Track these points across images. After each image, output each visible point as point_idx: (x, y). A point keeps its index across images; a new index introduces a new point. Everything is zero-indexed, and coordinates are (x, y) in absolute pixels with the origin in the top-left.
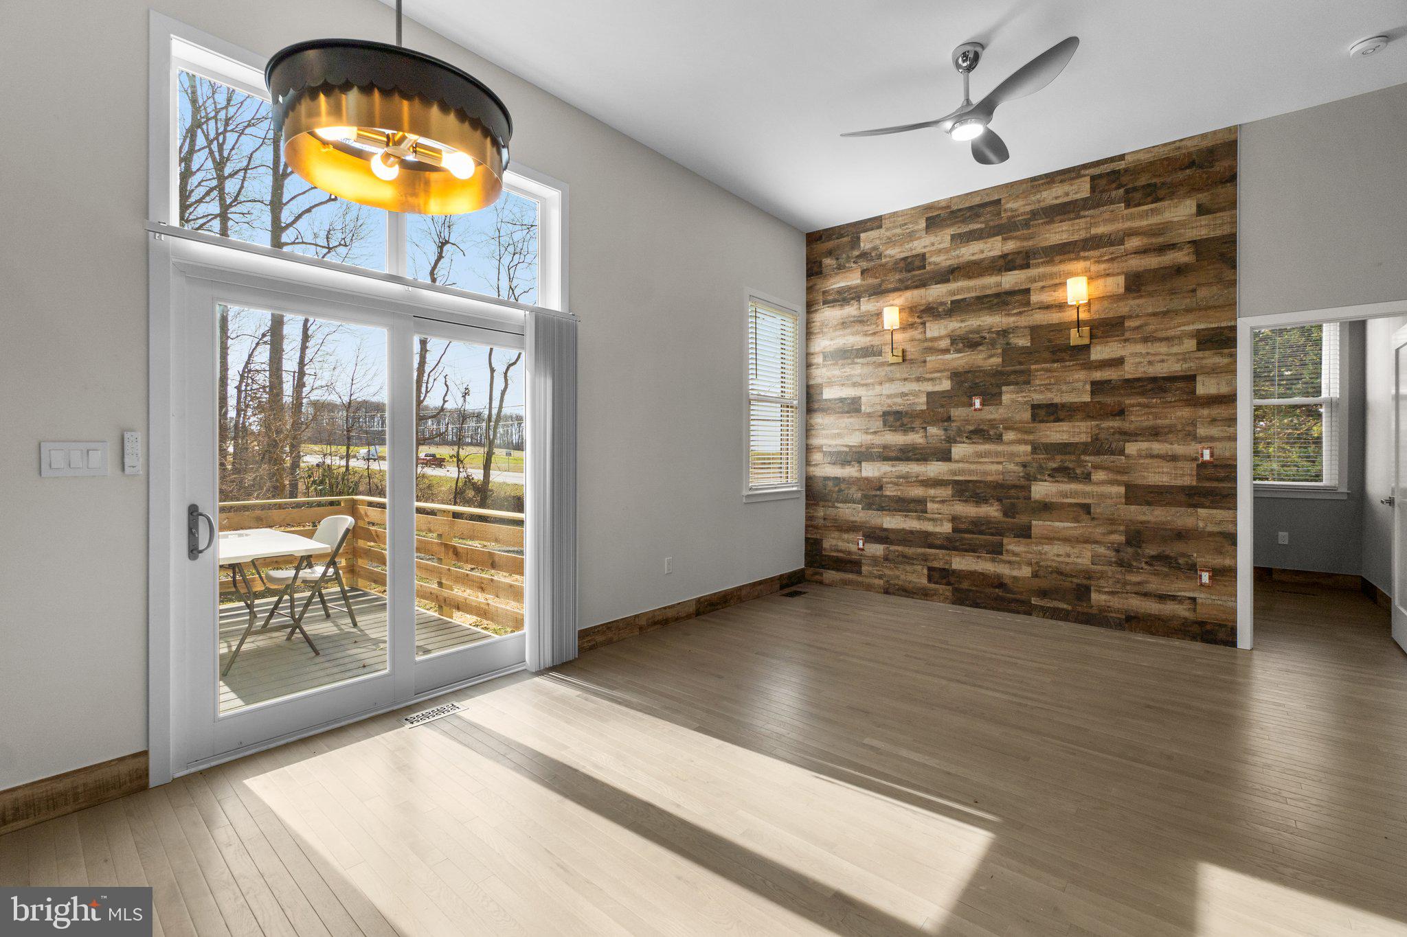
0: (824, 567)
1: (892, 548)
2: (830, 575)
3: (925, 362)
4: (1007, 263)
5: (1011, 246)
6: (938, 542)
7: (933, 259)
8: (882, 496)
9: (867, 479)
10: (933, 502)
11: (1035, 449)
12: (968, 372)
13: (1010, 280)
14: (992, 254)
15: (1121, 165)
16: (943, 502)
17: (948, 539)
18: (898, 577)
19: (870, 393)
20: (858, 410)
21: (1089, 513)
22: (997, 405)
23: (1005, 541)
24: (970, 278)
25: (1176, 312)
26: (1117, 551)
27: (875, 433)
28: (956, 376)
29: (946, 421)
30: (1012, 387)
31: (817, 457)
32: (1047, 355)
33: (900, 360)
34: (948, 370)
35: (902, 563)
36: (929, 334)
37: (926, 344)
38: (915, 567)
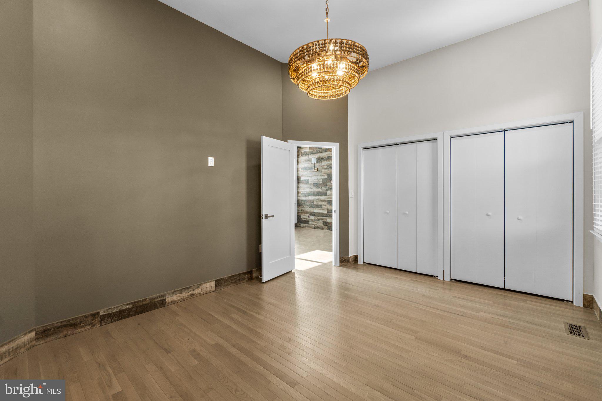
0: (301, 223)
1: (316, 217)
2: (303, 225)
3: (322, 171)
6: (325, 215)
8: (313, 204)
9: (310, 200)
10: (324, 205)
12: (330, 174)
18: (317, 224)
19: (311, 178)
20: (308, 183)
27: (312, 188)
29: (326, 186)
31: (300, 195)
33: (316, 170)
34: (326, 173)
35: (318, 221)
36: (323, 165)
37: (322, 167)
38: (320, 222)
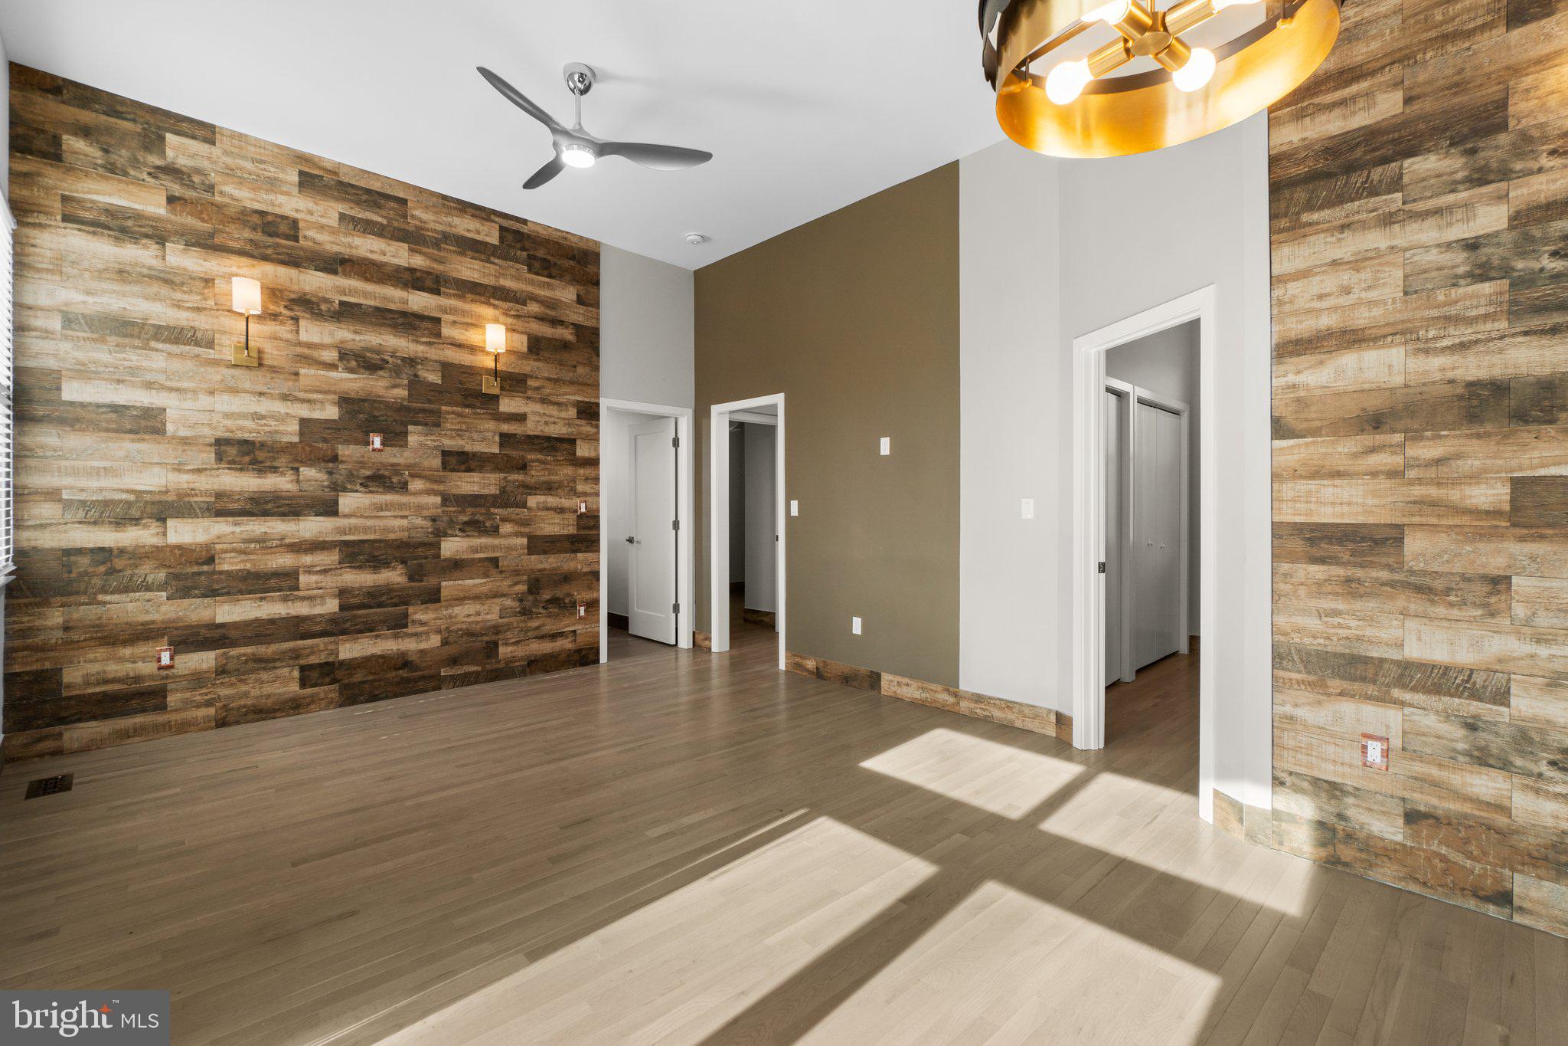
0: (64, 721)
1: (234, 652)
2: (83, 732)
3: (297, 374)
4: (414, 280)
5: (418, 261)
6: (316, 628)
7: (311, 233)
8: (214, 572)
9: (179, 547)
10: (309, 572)
11: (446, 500)
12: (364, 400)
13: (419, 301)
14: (396, 261)
15: (525, 229)
16: (325, 571)
17: (333, 620)
18: (246, 695)
19: (188, 404)
20: (159, 431)
21: (497, 567)
22: (401, 446)
23: (411, 610)
24: (367, 280)
25: (564, 382)
26: (521, 601)
27: (199, 471)
28: (345, 401)
29: (329, 461)
30: (420, 427)
32: (458, 398)
34: (335, 393)
35: (252, 671)
36: (304, 337)
37: (299, 350)
38: (278, 672)
